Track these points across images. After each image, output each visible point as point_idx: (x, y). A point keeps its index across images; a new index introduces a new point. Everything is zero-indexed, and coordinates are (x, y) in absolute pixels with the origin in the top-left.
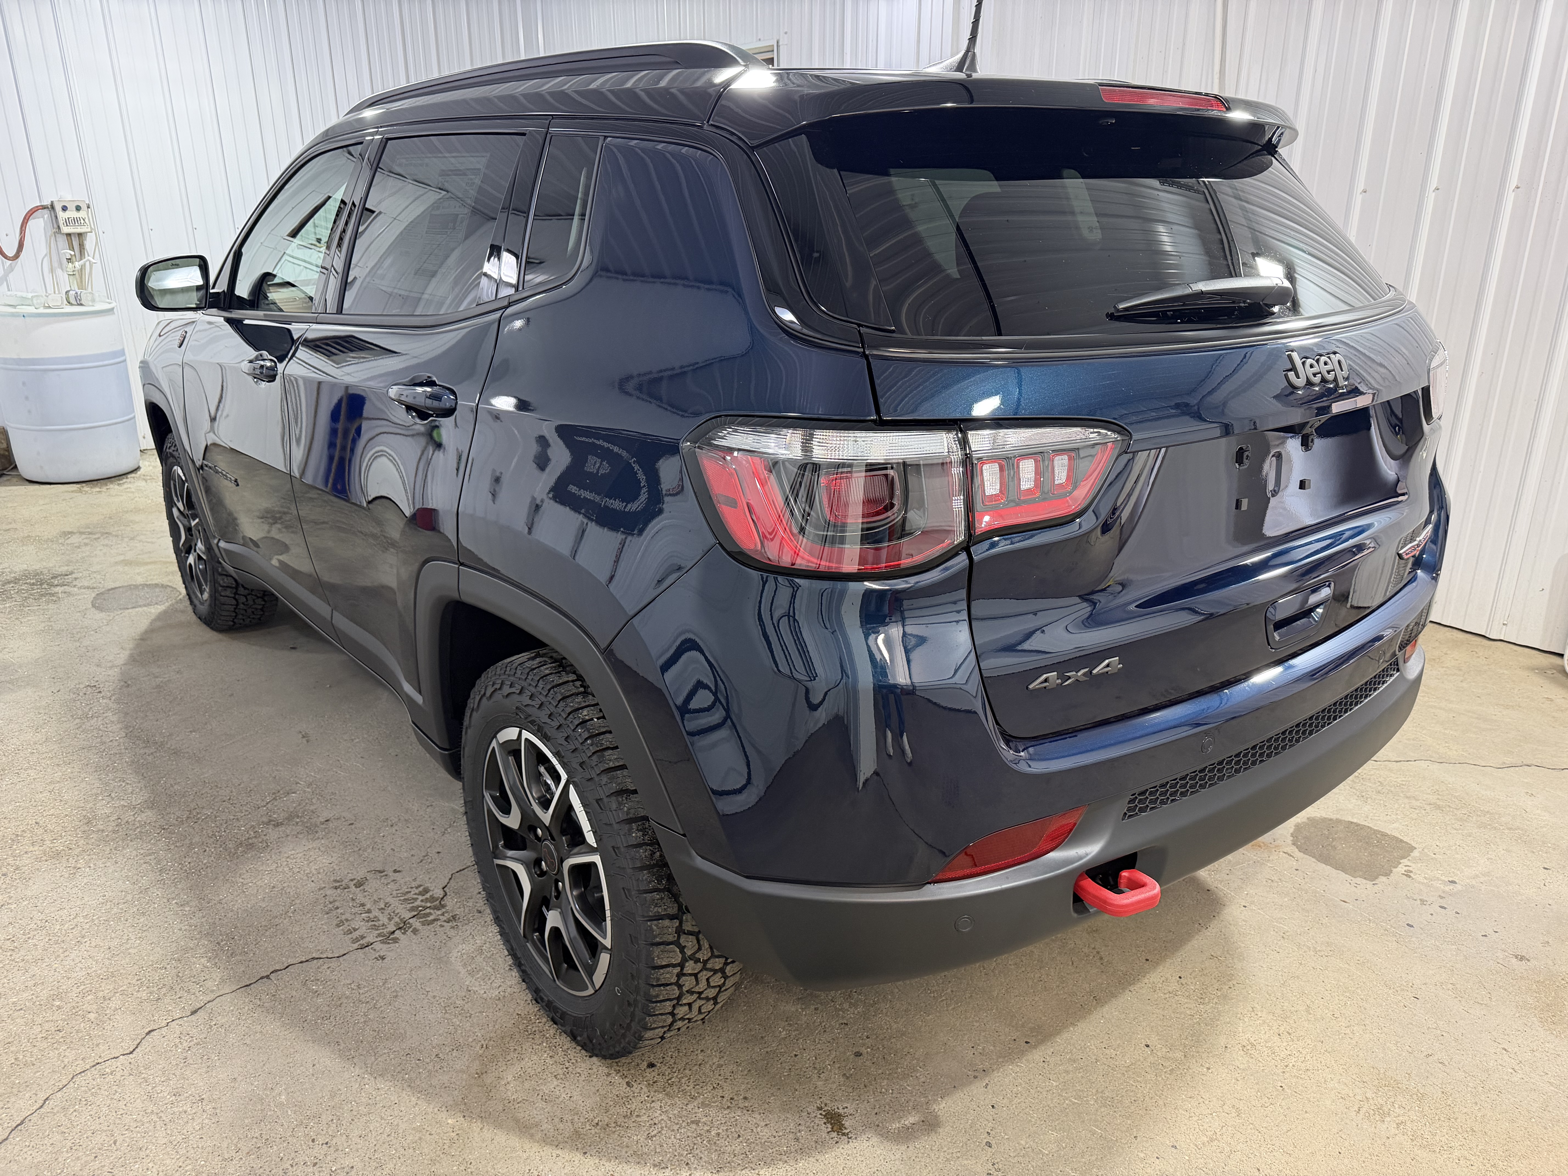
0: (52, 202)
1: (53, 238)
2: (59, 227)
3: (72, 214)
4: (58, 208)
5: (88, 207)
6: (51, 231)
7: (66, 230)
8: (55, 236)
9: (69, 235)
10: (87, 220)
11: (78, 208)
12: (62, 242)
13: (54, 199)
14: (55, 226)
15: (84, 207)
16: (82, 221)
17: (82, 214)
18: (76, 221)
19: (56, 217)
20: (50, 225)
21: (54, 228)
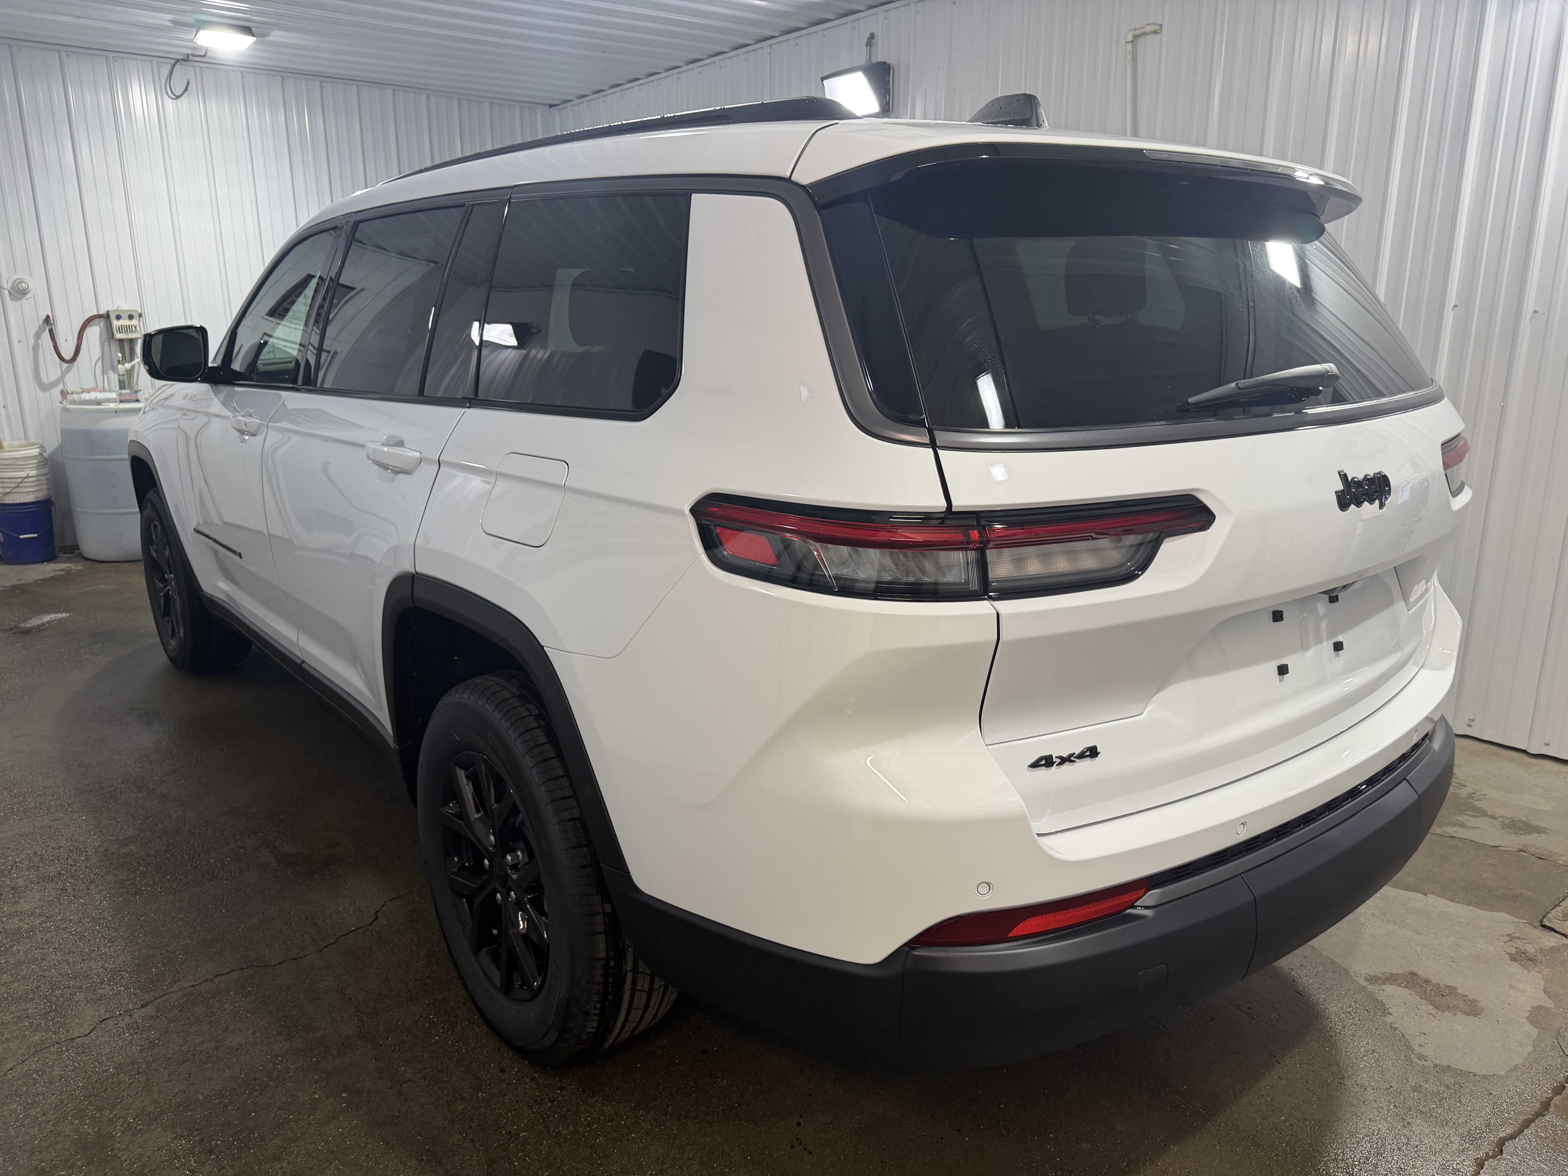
0: (108, 312)
1: (106, 344)
2: (113, 334)
3: (125, 322)
4: (113, 317)
5: (140, 316)
6: (105, 337)
7: (118, 336)
8: (109, 342)
9: (121, 341)
10: (138, 328)
11: (131, 317)
12: (115, 347)
13: (110, 308)
14: (110, 333)
15: (136, 316)
16: (134, 328)
17: (134, 322)
18: (128, 329)
19: (111, 325)
20: (104, 332)
21: (108, 334)
